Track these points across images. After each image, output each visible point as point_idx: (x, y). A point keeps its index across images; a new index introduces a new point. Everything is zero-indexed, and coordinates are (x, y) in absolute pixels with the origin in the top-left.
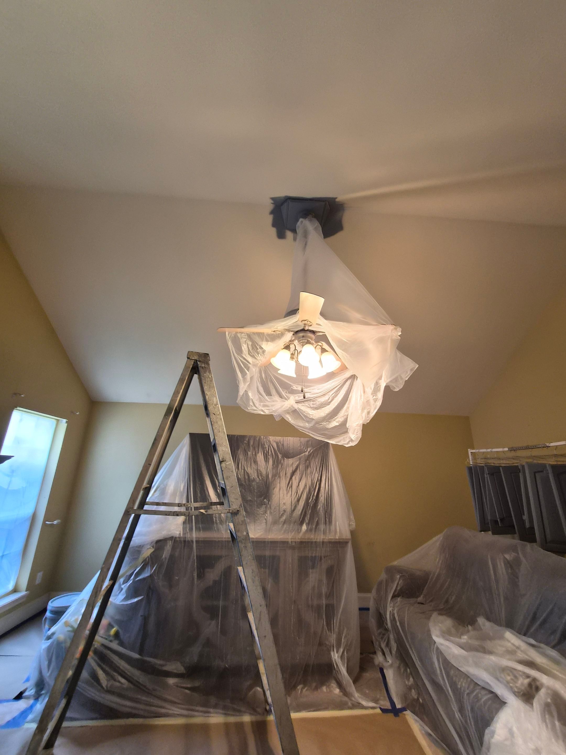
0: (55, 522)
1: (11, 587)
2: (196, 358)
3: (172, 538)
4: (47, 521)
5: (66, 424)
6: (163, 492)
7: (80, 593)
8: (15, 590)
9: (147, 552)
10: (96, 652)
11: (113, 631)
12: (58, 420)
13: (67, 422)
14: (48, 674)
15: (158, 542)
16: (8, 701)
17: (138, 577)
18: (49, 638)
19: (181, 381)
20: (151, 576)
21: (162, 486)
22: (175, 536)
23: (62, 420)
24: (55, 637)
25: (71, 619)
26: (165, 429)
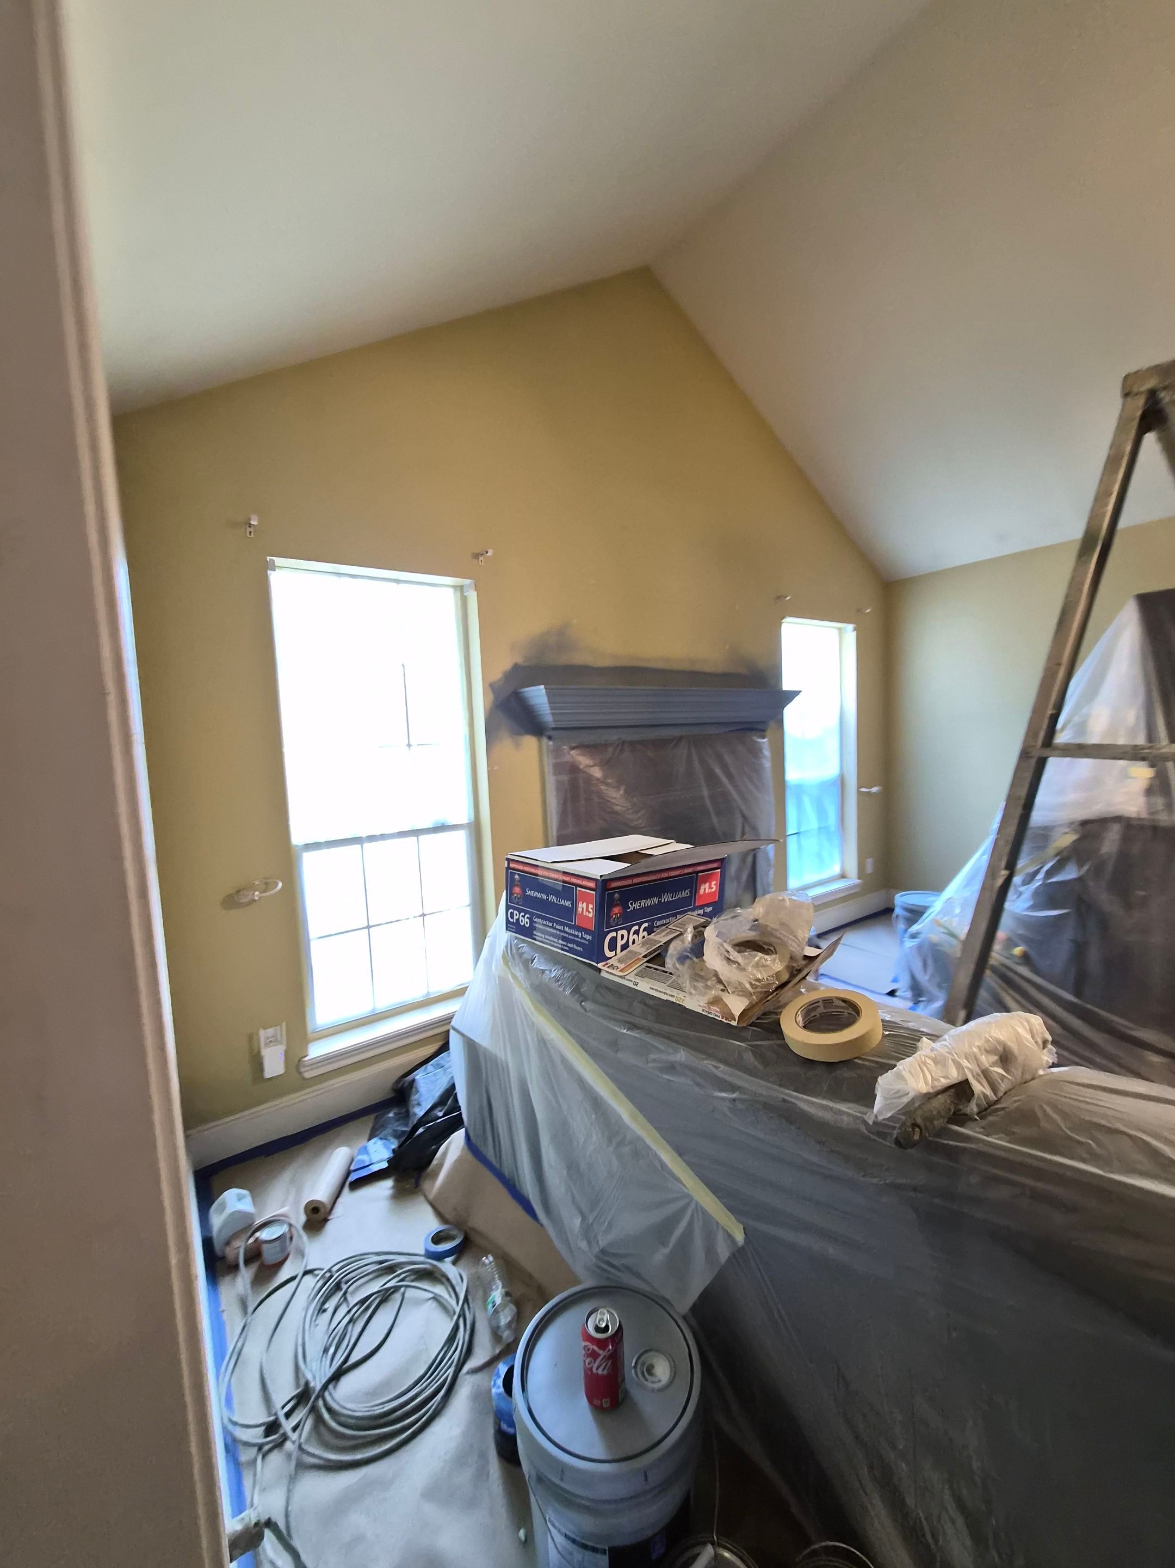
0: (874, 790)
1: (836, 870)
2: (1151, 383)
3: (1118, 819)
4: (861, 787)
5: (855, 632)
6: (1082, 727)
7: (937, 893)
8: (843, 876)
9: (1066, 840)
10: (994, 970)
11: (1018, 951)
12: (840, 629)
13: (855, 629)
14: (927, 977)
15: (1084, 823)
16: (880, 994)
17: (1049, 879)
18: (913, 936)
19: (1112, 462)
20: (1080, 879)
21: (1076, 719)
22: (1126, 814)
23: (845, 628)
24: (922, 937)
25: (942, 919)
26: (1083, 584)
